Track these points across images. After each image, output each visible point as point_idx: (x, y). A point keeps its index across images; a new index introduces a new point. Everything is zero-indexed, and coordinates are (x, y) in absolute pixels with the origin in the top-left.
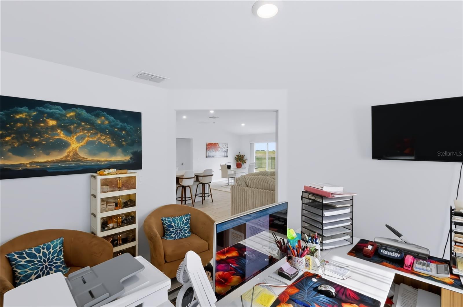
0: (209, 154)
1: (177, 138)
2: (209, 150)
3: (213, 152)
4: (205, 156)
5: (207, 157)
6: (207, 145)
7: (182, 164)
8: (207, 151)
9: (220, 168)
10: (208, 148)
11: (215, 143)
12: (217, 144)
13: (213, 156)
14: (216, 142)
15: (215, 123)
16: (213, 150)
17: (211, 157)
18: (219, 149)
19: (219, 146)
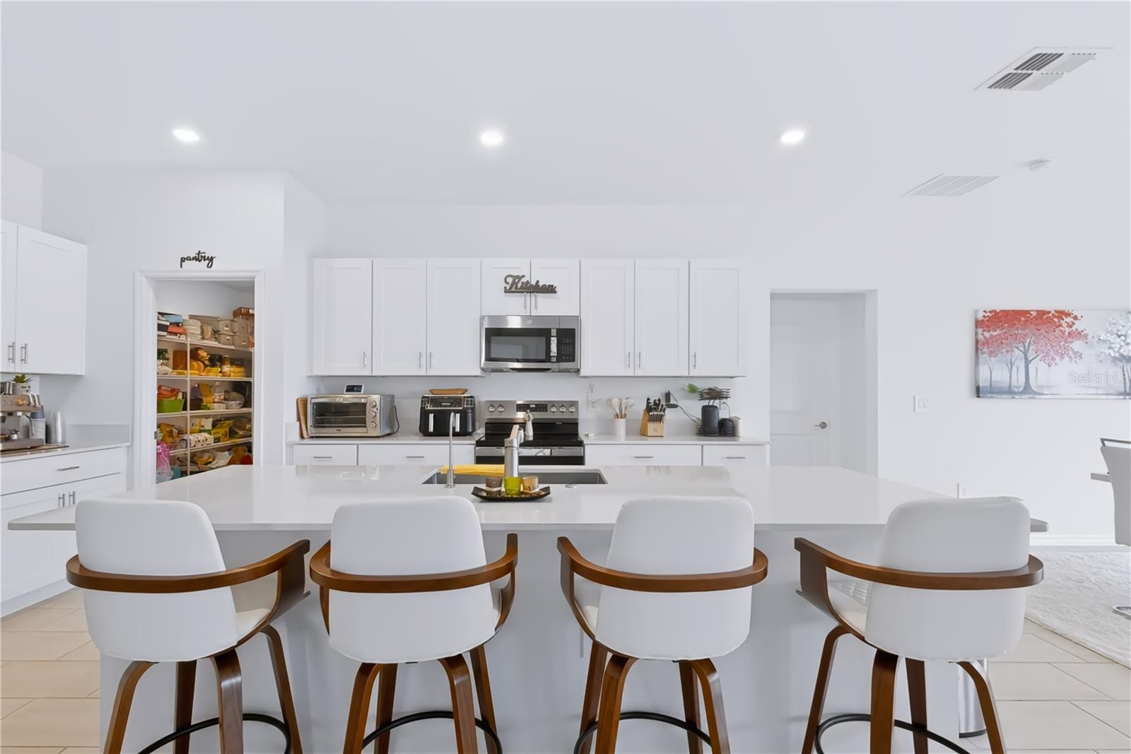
0: (995, 371)
1: (774, 296)
2: (991, 354)
3: (1027, 362)
4: (966, 388)
5: (978, 392)
6: (978, 324)
7: (823, 425)
8: (982, 357)
9: (1103, 469)
10: (987, 342)
11: (1042, 313)
12: (1062, 314)
13: (1027, 389)
14: (1051, 305)
15: (1039, 163)
16: (1025, 354)
17: (1009, 392)
18: (1077, 345)
19: (1078, 326)
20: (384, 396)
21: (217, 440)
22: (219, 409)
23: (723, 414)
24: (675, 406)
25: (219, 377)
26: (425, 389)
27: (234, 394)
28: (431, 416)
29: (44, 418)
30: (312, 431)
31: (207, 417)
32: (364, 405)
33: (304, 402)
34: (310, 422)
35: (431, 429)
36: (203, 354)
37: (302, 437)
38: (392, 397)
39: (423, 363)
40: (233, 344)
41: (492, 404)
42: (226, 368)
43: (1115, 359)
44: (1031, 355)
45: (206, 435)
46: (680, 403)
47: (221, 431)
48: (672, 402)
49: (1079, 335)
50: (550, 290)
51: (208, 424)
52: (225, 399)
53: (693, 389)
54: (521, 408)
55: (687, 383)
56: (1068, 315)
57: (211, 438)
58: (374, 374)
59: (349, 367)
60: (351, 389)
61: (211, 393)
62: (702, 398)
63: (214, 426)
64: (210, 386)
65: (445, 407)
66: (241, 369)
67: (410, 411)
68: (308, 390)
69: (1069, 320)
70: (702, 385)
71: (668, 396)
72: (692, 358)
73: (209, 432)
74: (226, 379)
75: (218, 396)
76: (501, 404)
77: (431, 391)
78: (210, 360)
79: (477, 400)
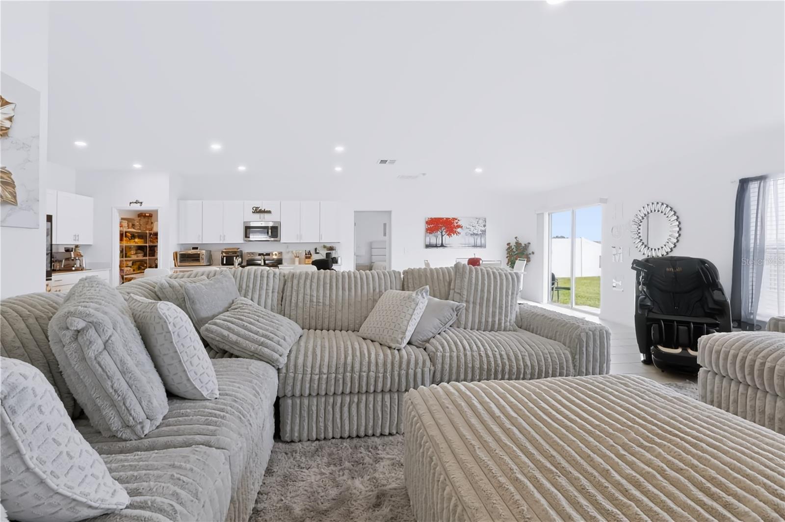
0: (432, 239)
2: (431, 233)
3: (442, 236)
4: (423, 245)
5: (426, 246)
6: (427, 223)
8: (428, 234)
10: (429, 229)
11: (448, 219)
12: (454, 219)
13: (442, 246)
14: (451, 216)
16: (442, 233)
17: (436, 246)
18: (459, 230)
19: (460, 223)
20: (207, 251)
21: (134, 270)
22: (134, 257)
23: (333, 256)
24: (318, 253)
25: (134, 244)
26: (223, 248)
27: (139, 251)
28: (225, 258)
29: (62, 261)
30: (179, 264)
31: (131, 260)
32: (199, 254)
33: (176, 253)
34: (178, 261)
35: (225, 262)
36: (128, 234)
37: (175, 266)
38: (210, 251)
39: (222, 238)
40: (140, 229)
41: (249, 253)
42: (137, 240)
43: (471, 234)
44: (444, 233)
45: (129, 268)
46: (320, 252)
47: (136, 267)
48: (318, 251)
49: (459, 226)
50: (269, 212)
51: (130, 264)
52: (136, 253)
53: (325, 247)
54: (260, 255)
55: (322, 245)
56: (456, 219)
57: (132, 269)
58: (203, 243)
59: (194, 241)
60: (194, 248)
61: (131, 251)
62: (328, 250)
63: (133, 265)
64: (130, 248)
65: (230, 254)
66: (143, 240)
67: (217, 256)
68: (177, 249)
69: (457, 221)
70: (328, 245)
71: (316, 249)
72: (320, 237)
73: (130, 267)
74: (137, 245)
75: (133, 252)
76: (253, 253)
77: (225, 249)
78: (131, 237)
79: (243, 252)
